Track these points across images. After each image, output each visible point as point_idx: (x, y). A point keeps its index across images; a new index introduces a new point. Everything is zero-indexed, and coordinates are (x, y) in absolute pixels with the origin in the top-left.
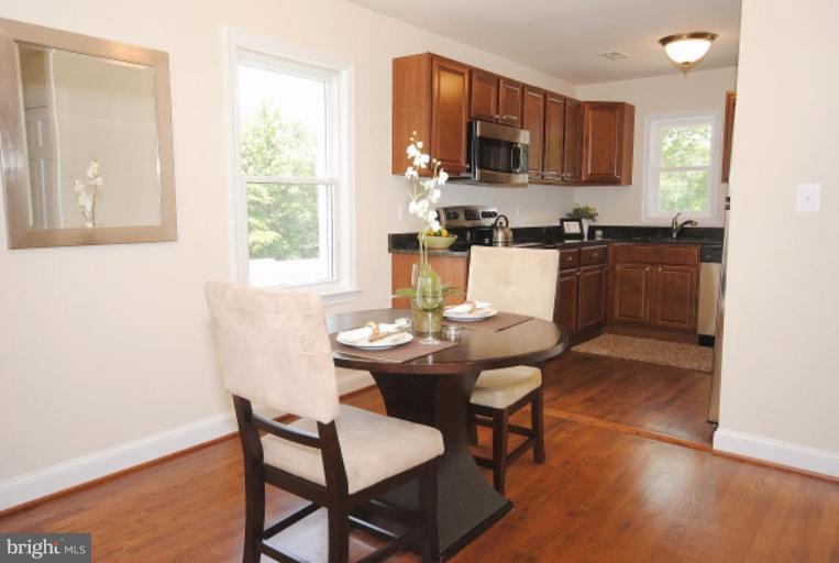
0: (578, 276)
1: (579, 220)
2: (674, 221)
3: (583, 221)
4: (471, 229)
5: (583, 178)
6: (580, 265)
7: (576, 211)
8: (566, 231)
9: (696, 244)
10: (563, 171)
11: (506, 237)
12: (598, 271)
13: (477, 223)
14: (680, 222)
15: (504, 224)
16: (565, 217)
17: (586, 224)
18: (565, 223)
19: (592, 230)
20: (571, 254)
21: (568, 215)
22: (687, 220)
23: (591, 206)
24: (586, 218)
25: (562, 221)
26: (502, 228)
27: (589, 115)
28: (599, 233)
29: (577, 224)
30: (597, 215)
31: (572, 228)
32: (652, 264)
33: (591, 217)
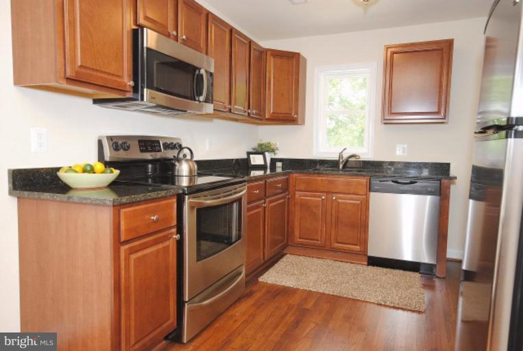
0: (265, 208)
1: (262, 153)
2: (341, 155)
3: (267, 154)
4: (152, 162)
5: (267, 117)
6: (266, 196)
7: (260, 145)
8: (253, 163)
9: (364, 176)
10: (249, 108)
11: (191, 171)
12: (282, 201)
13: (158, 155)
14: (345, 156)
15: (189, 157)
16: (251, 150)
17: (269, 156)
18: (251, 156)
19: (274, 161)
20: (258, 187)
21: (254, 149)
22: (351, 154)
23: (273, 142)
24: (267, 151)
25: (249, 154)
26: (187, 160)
27: (271, 63)
28: (279, 164)
29: (261, 157)
30: (277, 149)
31: (257, 160)
32: (327, 193)
33: (273, 151)
